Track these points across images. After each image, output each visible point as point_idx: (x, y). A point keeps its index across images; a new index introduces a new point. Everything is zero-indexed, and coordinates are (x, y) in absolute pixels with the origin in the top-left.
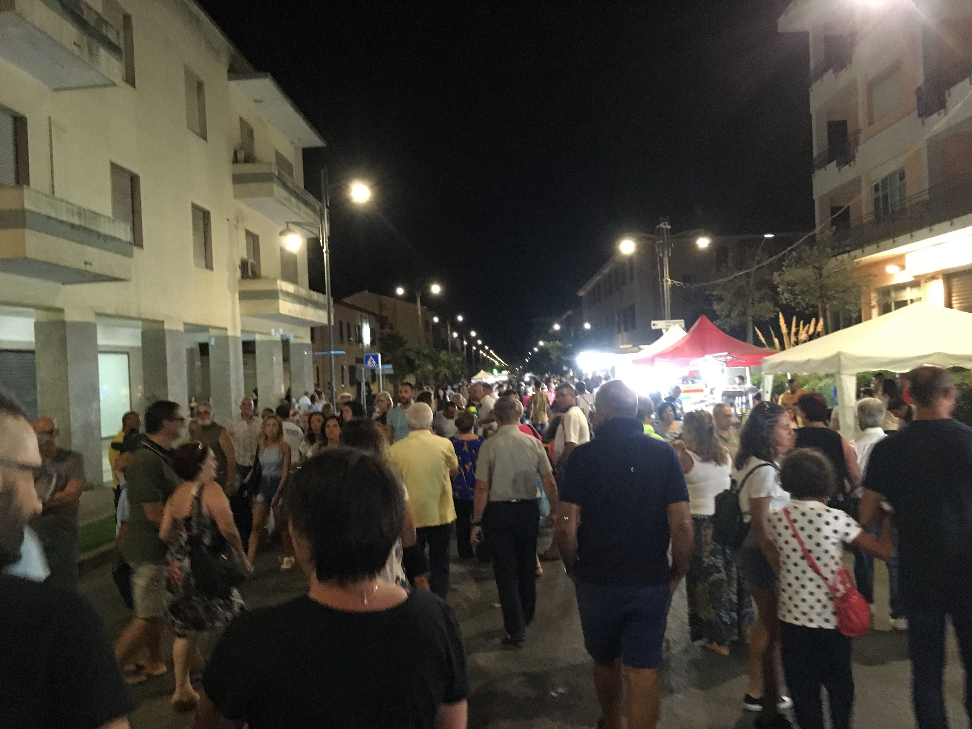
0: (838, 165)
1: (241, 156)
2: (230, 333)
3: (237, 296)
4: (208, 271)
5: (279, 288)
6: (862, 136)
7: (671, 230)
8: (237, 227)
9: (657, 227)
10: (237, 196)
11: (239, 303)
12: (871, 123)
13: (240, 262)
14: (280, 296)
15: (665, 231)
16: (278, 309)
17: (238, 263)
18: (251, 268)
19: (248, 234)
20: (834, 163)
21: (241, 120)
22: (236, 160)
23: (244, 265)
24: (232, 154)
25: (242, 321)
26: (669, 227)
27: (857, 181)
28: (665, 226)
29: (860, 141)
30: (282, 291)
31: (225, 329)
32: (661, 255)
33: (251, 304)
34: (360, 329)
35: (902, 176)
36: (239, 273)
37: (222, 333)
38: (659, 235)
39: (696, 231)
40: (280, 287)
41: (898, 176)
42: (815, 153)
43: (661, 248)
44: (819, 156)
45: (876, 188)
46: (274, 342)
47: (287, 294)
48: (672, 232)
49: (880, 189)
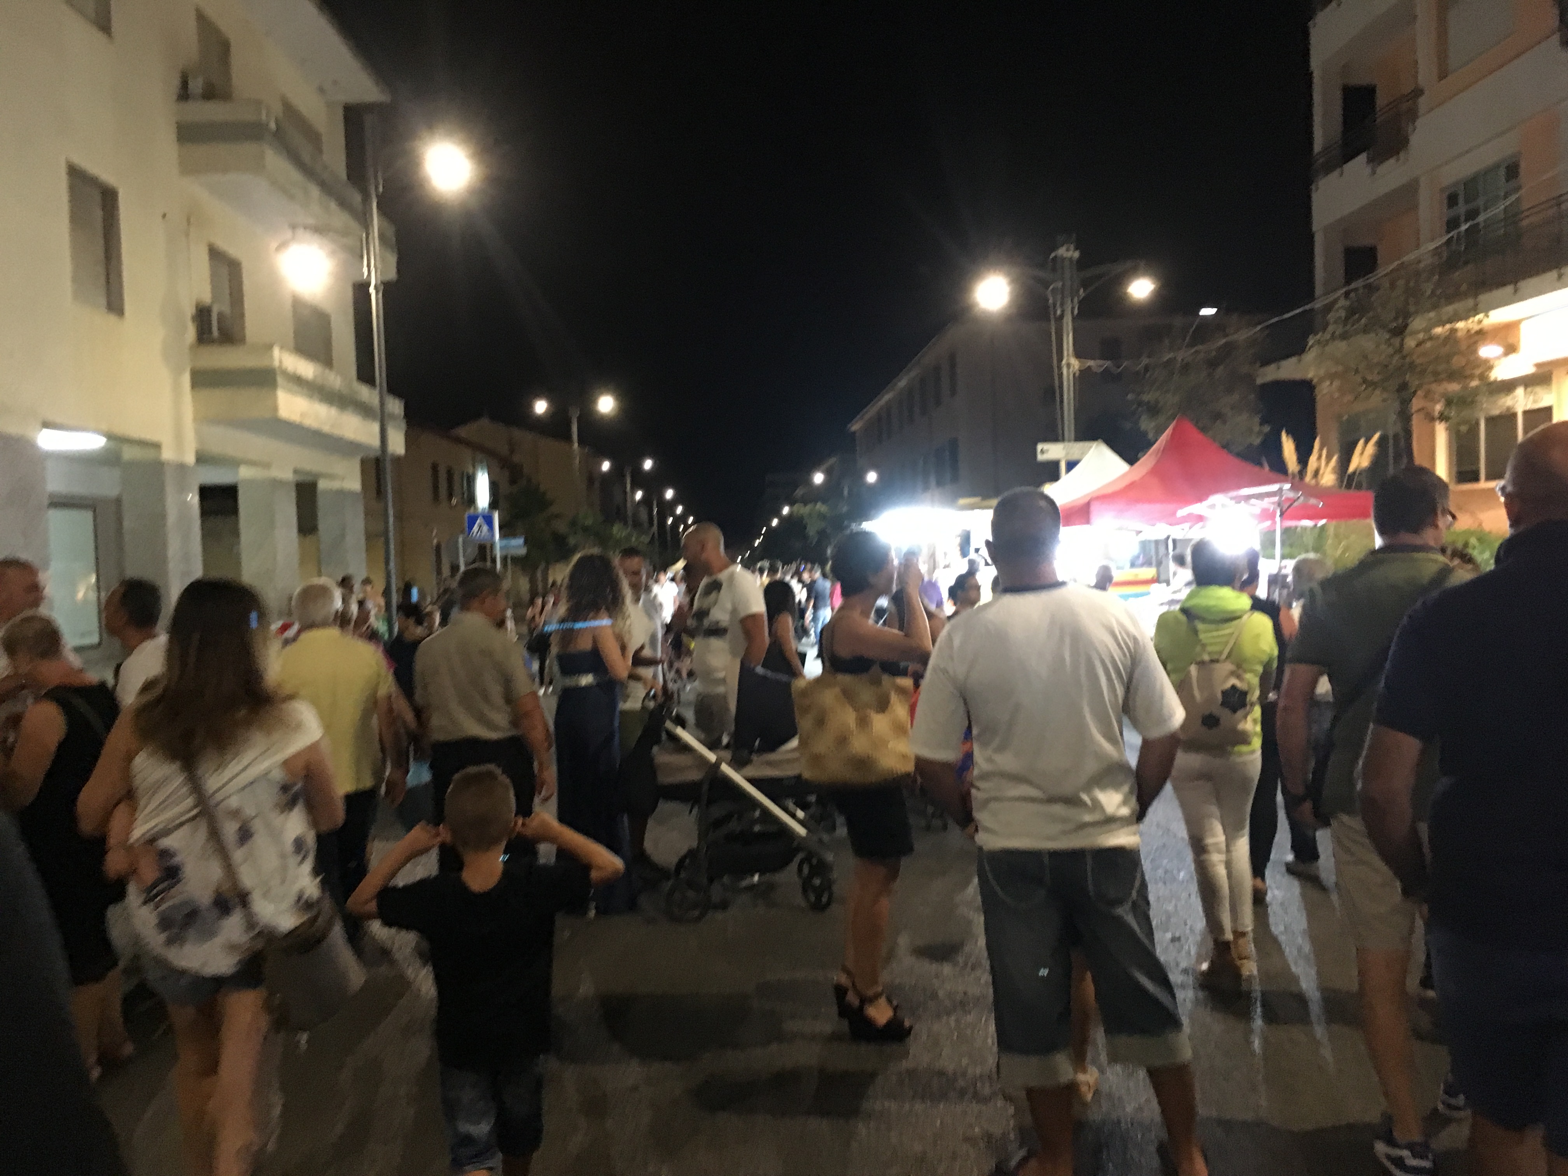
0: (1370, 160)
1: (196, 85)
2: (167, 454)
3: (186, 379)
4: (112, 318)
5: (276, 363)
6: (1423, 102)
7: (1079, 261)
8: (187, 235)
9: (1053, 255)
10: (188, 168)
11: (193, 397)
12: (1443, 75)
13: (194, 309)
14: (280, 380)
15: (1067, 263)
16: (275, 409)
17: (190, 311)
18: (219, 322)
19: (215, 254)
20: (1362, 158)
21: (201, 17)
22: (184, 94)
23: (202, 315)
24: (176, 82)
25: (198, 433)
26: (1076, 255)
27: (1410, 189)
28: (1068, 252)
29: (1419, 114)
30: (285, 373)
31: (157, 446)
32: (1059, 312)
33: (219, 397)
34: (471, 481)
35: (1512, 171)
36: (191, 333)
37: (149, 454)
38: (1054, 270)
39: (1129, 264)
40: (281, 362)
41: (1502, 172)
42: (1318, 147)
43: (1059, 297)
44: (1326, 149)
45: (1452, 200)
46: (276, 484)
47: (298, 381)
48: (1081, 264)
49: (1461, 200)
